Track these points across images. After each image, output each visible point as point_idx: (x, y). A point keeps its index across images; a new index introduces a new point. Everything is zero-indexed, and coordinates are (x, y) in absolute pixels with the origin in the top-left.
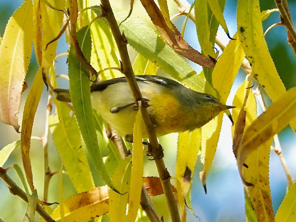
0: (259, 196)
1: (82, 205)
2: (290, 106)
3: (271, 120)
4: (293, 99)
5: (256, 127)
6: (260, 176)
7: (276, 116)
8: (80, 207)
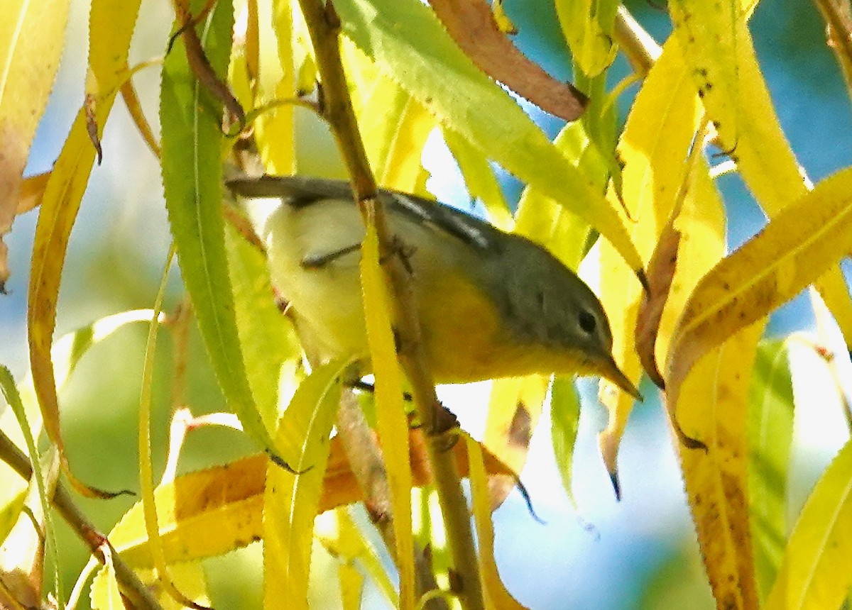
0: (711, 489)
1: (211, 502)
2: (833, 222)
3: (775, 259)
4: (845, 203)
5: (730, 277)
6: (721, 430)
7: (792, 246)
8: (203, 507)
